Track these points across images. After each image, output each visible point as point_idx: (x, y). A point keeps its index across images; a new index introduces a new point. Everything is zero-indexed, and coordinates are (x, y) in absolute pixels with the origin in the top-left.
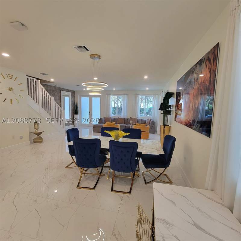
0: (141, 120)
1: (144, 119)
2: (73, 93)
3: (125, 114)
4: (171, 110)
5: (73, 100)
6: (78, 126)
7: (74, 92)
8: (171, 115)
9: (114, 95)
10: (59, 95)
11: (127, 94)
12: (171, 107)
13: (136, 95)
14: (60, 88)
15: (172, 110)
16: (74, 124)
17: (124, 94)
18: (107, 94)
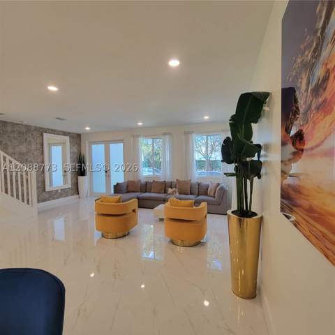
0: (199, 184)
1: (205, 182)
2: (77, 138)
3: (168, 172)
4: (261, 159)
5: (76, 151)
6: (87, 197)
7: (79, 136)
8: (263, 178)
9: (147, 136)
10: (39, 141)
11: (169, 134)
12: (262, 152)
13: (187, 134)
14: (41, 128)
15: (264, 162)
16: (78, 194)
17: (165, 134)
18: (133, 136)
